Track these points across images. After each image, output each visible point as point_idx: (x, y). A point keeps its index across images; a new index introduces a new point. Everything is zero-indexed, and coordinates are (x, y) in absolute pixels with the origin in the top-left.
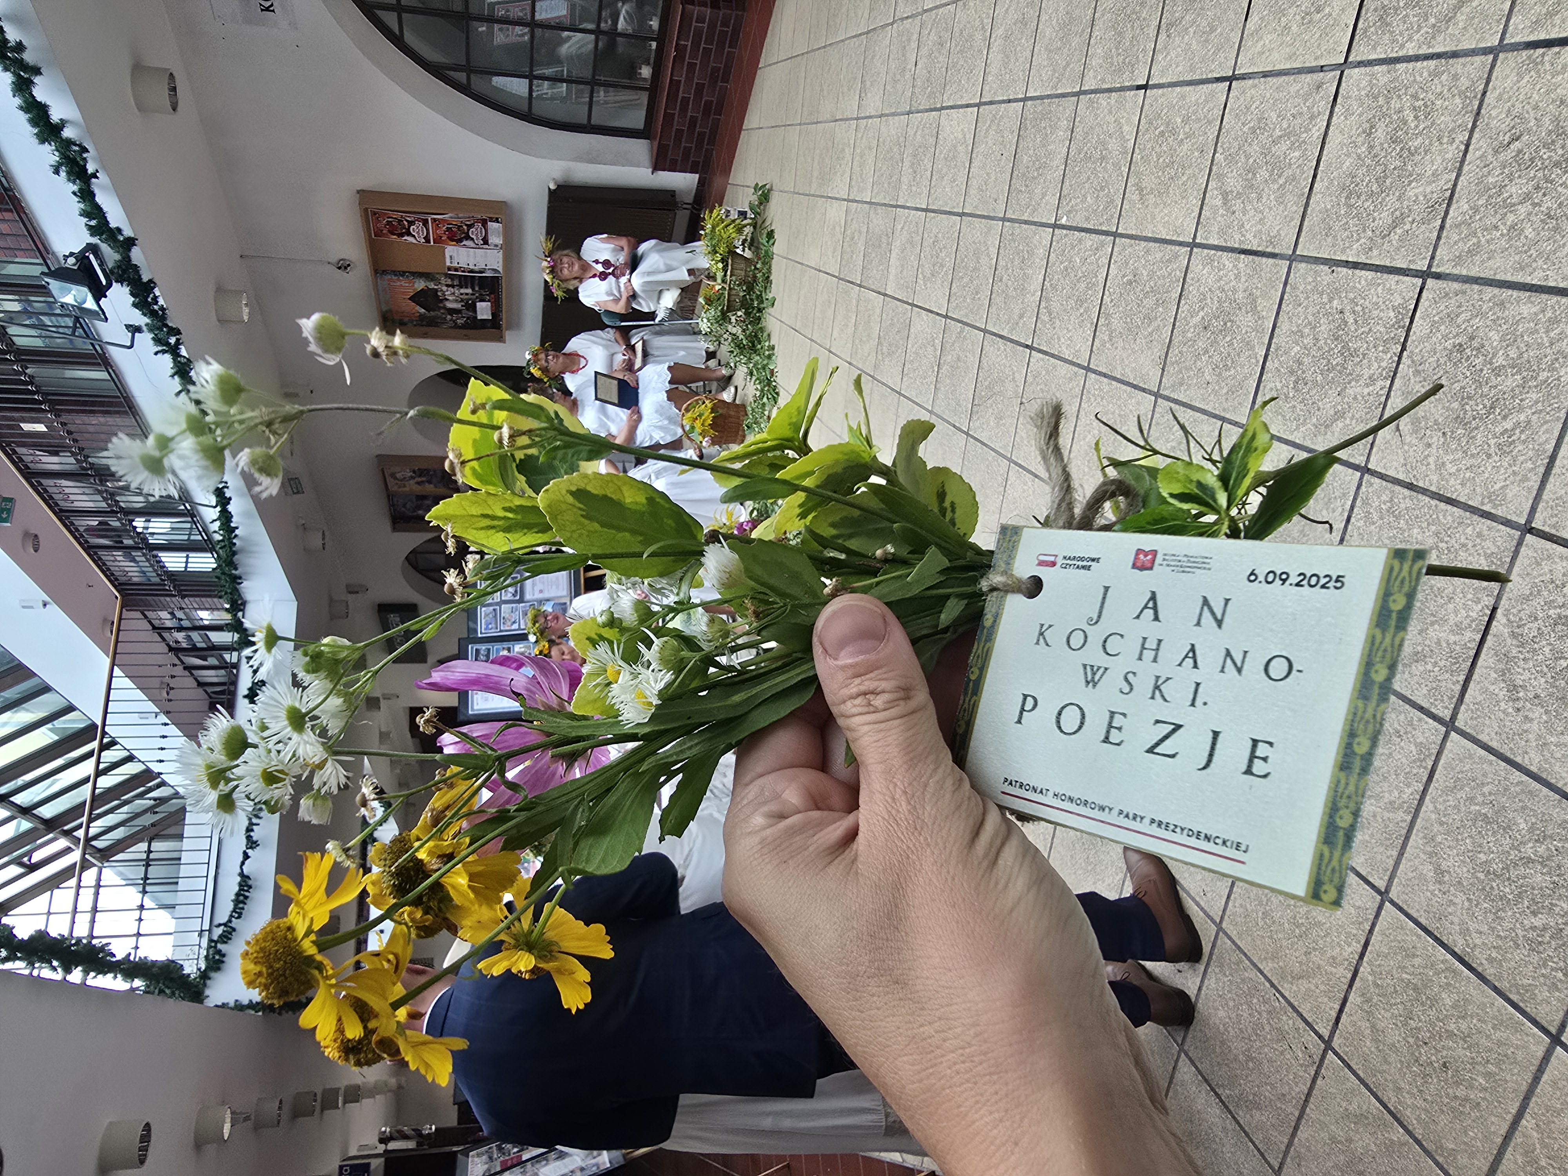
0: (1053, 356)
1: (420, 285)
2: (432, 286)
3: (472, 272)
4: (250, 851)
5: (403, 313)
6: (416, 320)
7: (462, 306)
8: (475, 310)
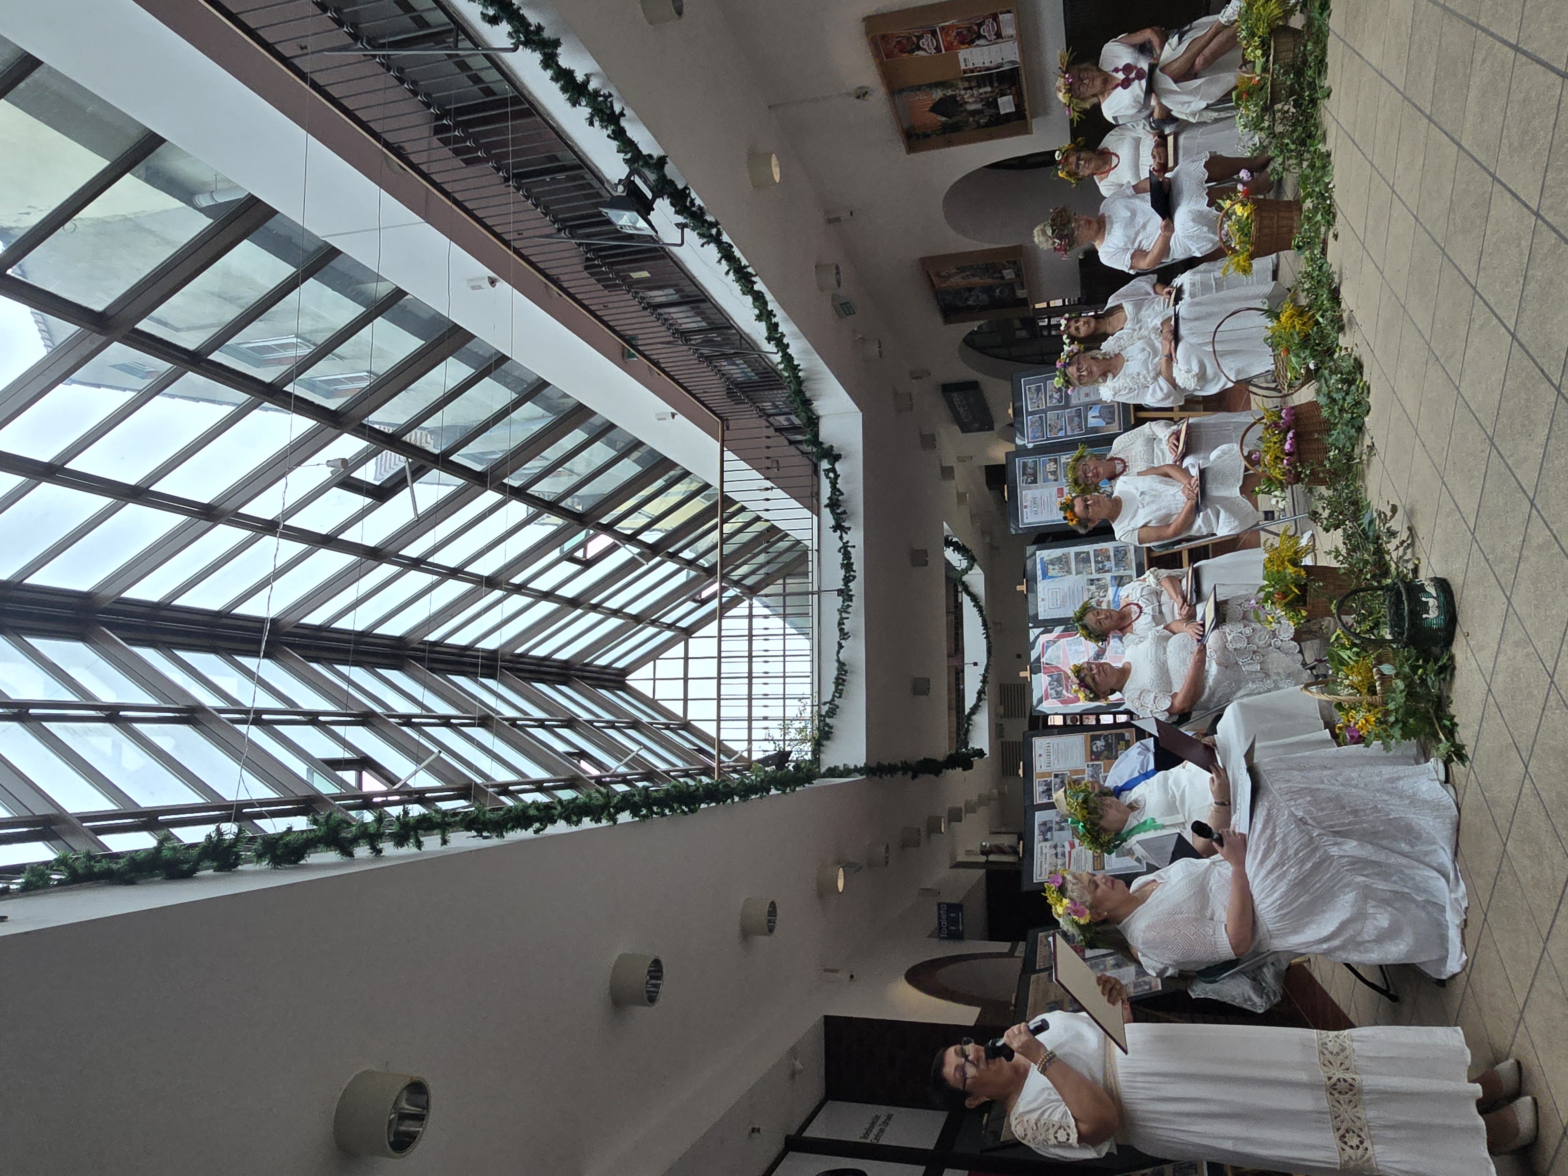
1: (938, 94)
2: (950, 93)
3: (988, 69)
4: (843, 642)
8: (997, 106)
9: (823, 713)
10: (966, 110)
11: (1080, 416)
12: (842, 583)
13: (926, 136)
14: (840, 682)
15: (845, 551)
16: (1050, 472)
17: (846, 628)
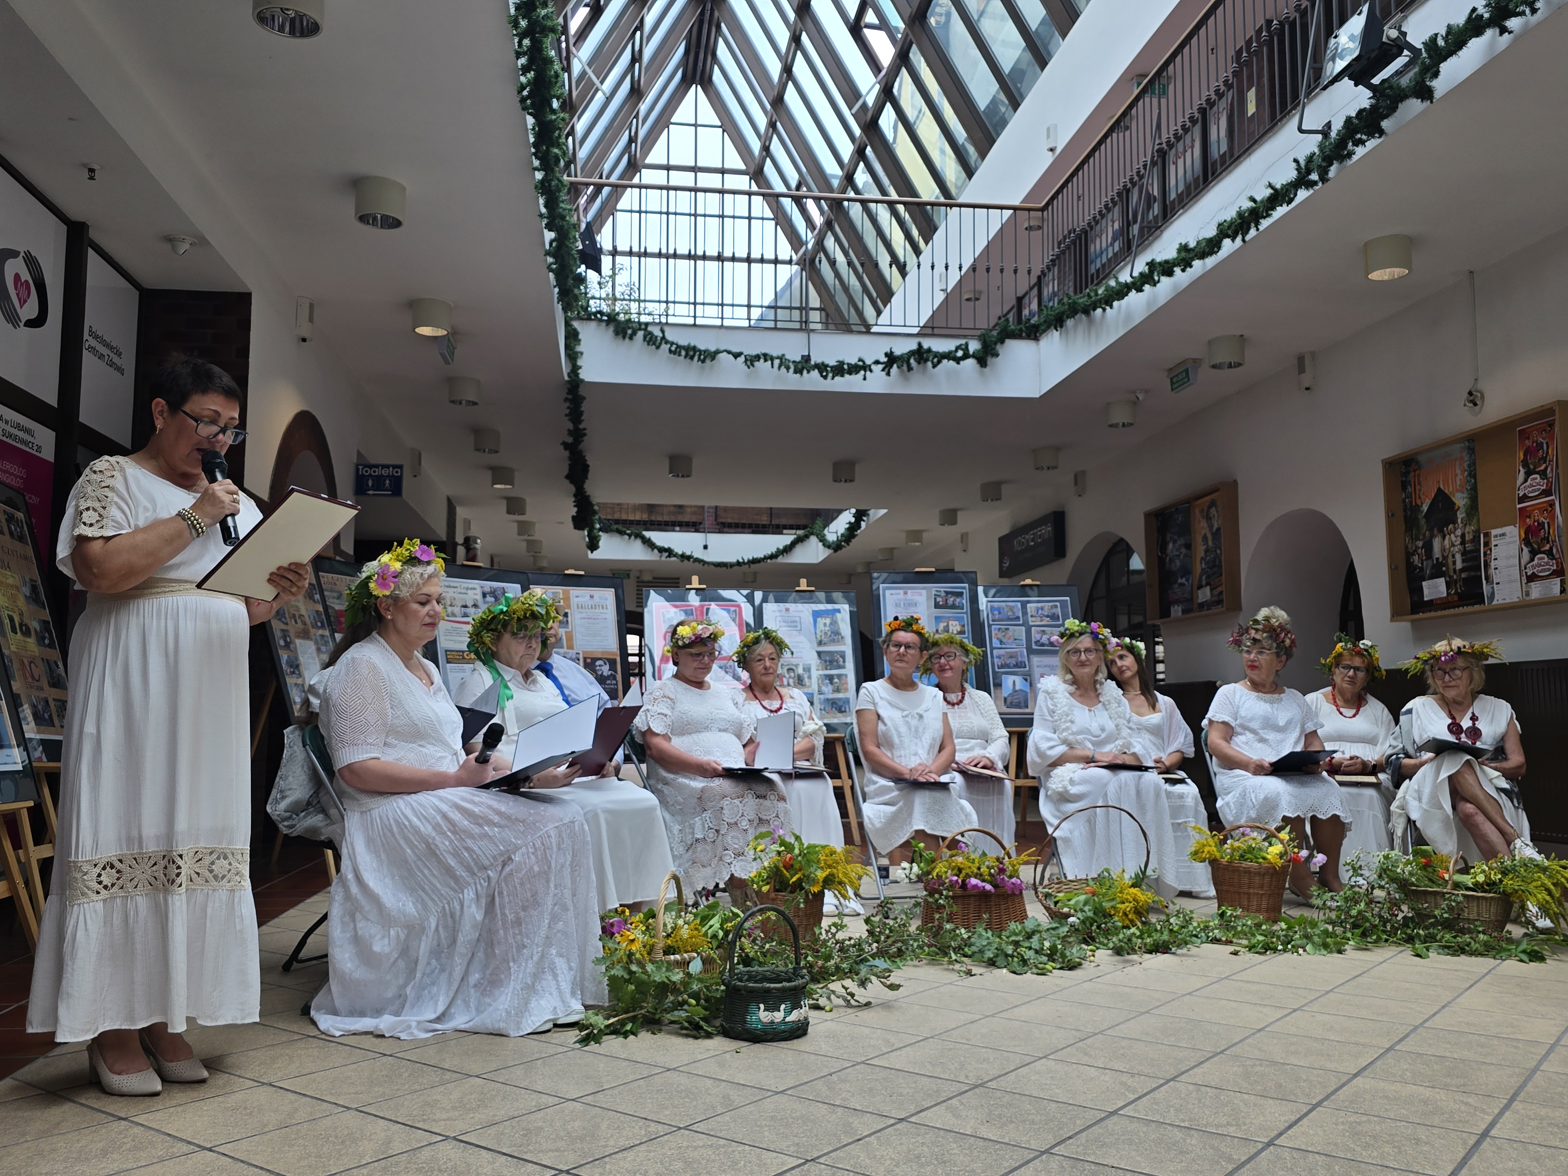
1: (1461, 500)
2: (1461, 516)
3: (1487, 565)
4: (742, 359)
5: (1419, 484)
6: (1411, 502)
7: (1437, 559)
8: (1433, 576)
9: (650, 328)
10: (1432, 536)
11: (1016, 666)
12: (819, 361)
13: (1404, 486)
14: (691, 352)
15: (860, 368)
16: (948, 626)
17: (760, 364)
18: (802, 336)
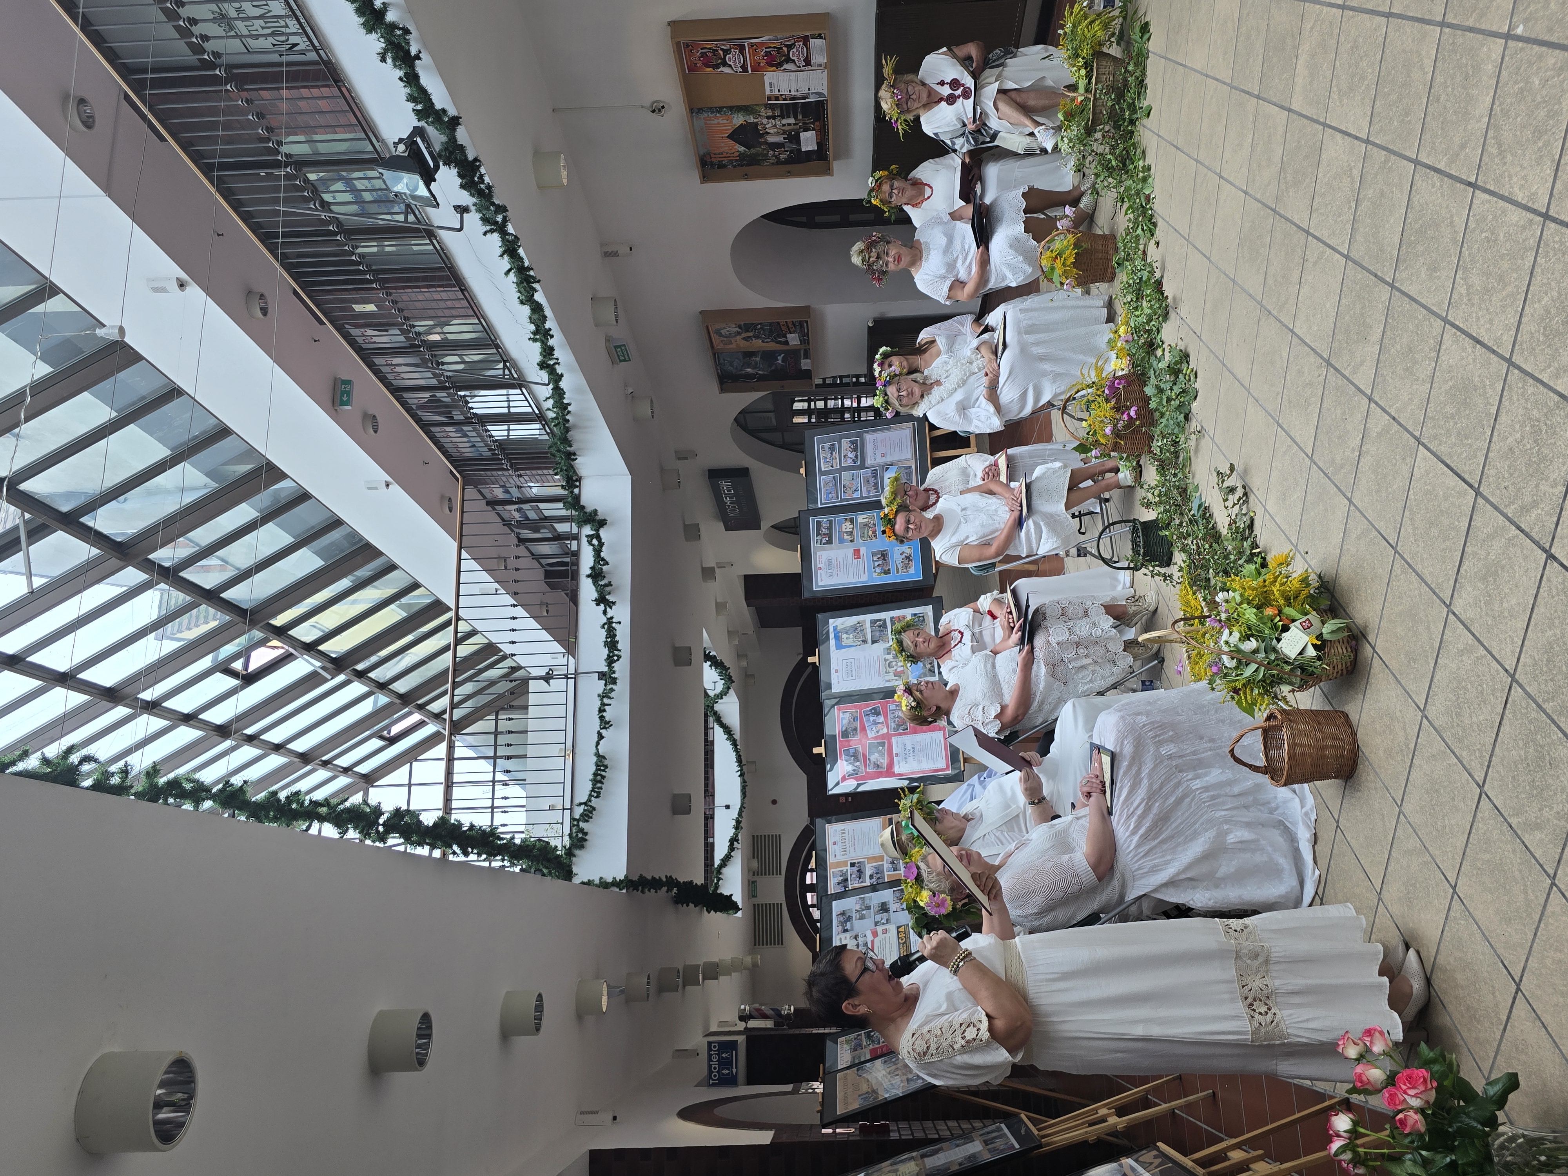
0: (1502, 198)
1: (739, 120)
2: (751, 119)
3: (794, 98)
4: (603, 732)
5: (722, 154)
6: (736, 160)
7: (785, 138)
8: (798, 142)
10: (766, 143)
11: (875, 477)
12: (605, 663)
13: (722, 166)
14: (598, 778)
15: (610, 627)
16: (846, 532)
17: (607, 716)
18: (581, 678)
